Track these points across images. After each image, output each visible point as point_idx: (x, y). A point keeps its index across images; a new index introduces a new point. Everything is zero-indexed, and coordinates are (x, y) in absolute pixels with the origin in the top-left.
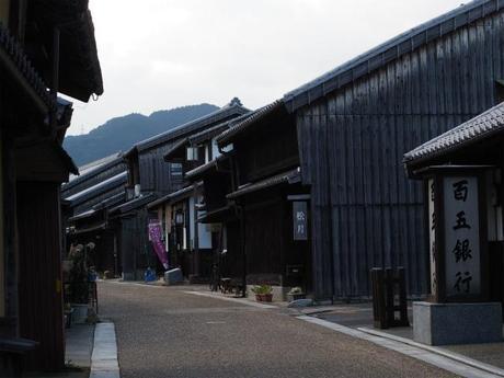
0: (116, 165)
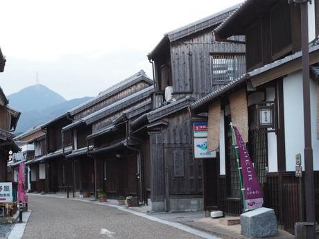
0: (136, 84)
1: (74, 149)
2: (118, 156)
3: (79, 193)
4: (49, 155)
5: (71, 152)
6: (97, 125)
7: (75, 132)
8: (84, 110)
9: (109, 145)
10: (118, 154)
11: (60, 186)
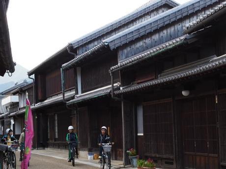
1: (77, 93)
2: (184, 93)
3: (86, 153)
4: (38, 105)
5: (73, 98)
6: (125, 51)
7: (79, 70)
8: (90, 42)
9: (156, 78)
10: (185, 89)
11: (50, 141)
